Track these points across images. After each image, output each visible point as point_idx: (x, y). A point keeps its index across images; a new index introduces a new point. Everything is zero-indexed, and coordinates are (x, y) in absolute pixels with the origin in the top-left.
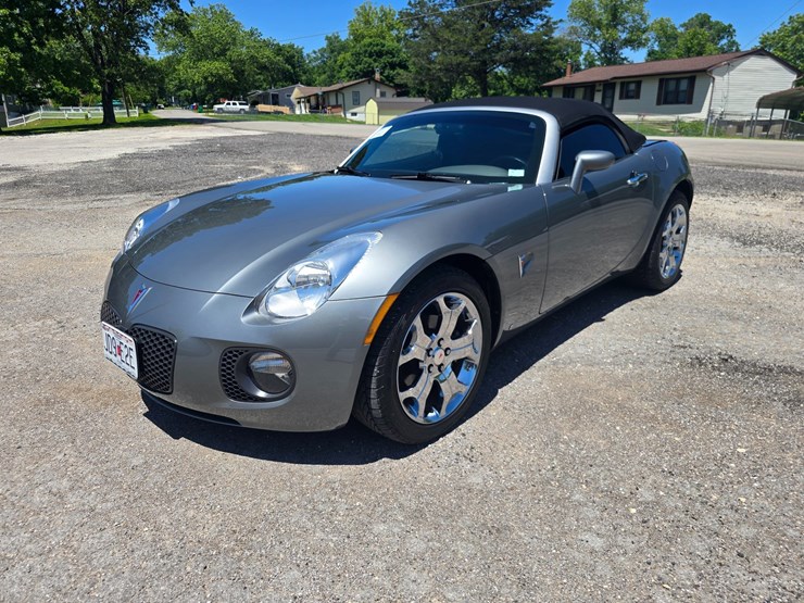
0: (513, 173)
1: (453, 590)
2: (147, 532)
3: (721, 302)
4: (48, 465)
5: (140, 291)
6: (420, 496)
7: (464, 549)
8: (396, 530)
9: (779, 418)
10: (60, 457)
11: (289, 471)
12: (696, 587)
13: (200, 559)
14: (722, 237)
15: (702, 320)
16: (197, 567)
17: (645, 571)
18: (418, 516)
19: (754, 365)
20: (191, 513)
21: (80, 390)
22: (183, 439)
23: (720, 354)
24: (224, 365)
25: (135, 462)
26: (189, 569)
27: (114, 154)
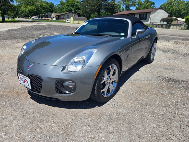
0: (122, 34)
1: (123, 140)
2: (38, 130)
3: (164, 65)
4: (6, 113)
5: (30, 65)
6: (108, 116)
7: (123, 129)
8: (105, 125)
9: (185, 92)
10: (9, 110)
11: (73, 111)
12: (180, 134)
13: (55, 137)
14: (160, 50)
15: (162, 70)
16: (55, 139)
17: (167, 131)
18: (109, 121)
19: (176, 80)
20: (49, 124)
21: (10, 92)
22: (42, 104)
23: (168, 78)
24: (56, 85)
25: (31, 111)
26: (53, 140)
27: (7, 29)
